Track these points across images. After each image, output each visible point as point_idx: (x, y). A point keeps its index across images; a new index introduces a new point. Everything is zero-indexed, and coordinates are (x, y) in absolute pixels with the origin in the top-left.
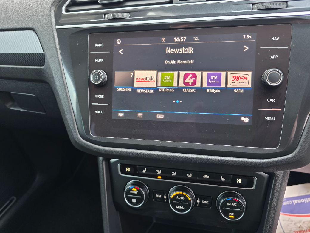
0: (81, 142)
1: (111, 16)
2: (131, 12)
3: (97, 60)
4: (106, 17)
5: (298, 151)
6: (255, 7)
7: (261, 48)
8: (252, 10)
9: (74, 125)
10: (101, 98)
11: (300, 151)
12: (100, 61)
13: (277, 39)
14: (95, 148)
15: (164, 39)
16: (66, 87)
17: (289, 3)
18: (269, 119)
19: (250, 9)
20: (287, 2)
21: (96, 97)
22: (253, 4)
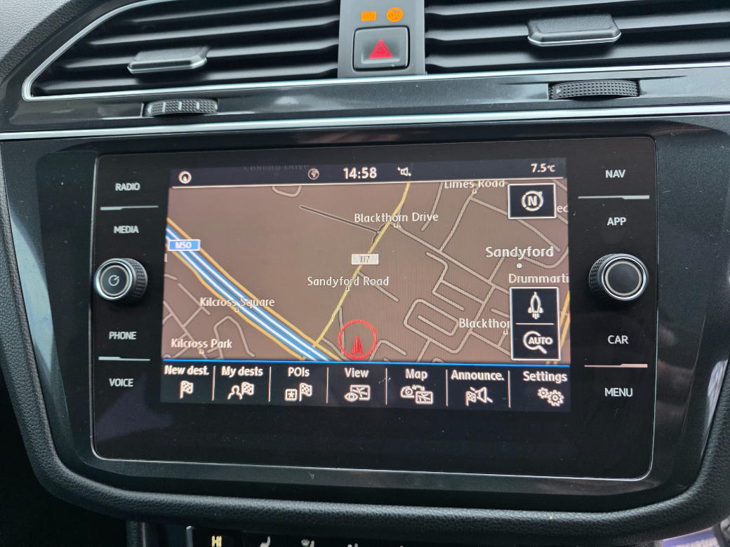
1: (164, 107)
2: (220, 98)
3: (119, 229)
4: (150, 109)
5: (704, 485)
6: (558, 91)
7: (580, 197)
8: (550, 98)
10: (128, 341)
11: (708, 484)
12: (127, 232)
13: (620, 174)
14: (104, 495)
15: (317, 171)
17: (641, 82)
18: (617, 394)
19: (545, 97)
20: (636, 81)
21: (113, 337)
22: (551, 84)
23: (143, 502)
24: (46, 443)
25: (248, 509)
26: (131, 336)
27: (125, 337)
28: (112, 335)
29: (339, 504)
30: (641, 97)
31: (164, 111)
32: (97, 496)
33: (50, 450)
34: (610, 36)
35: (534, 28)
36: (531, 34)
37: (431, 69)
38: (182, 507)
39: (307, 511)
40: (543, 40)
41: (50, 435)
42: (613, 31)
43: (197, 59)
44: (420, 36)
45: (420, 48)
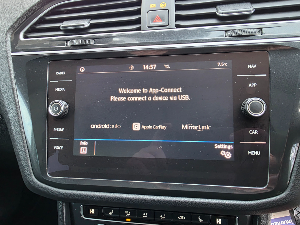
0: (35, 184)
2: (95, 39)
3: (57, 89)
4: (69, 43)
6: (229, 34)
7: (237, 76)
8: (226, 37)
9: (28, 164)
12: (60, 90)
13: (254, 66)
14: (52, 191)
18: (253, 154)
20: (261, 29)
22: (226, 31)
24: (30, 171)
27: (60, 130)
28: (55, 129)
30: (263, 35)
31: (74, 44)
35: (219, 9)
36: (217, 11)
37: (177, 26)
40: (223, 13)
42: (251, 9)
43: (86, 24)
44: (173, 13)
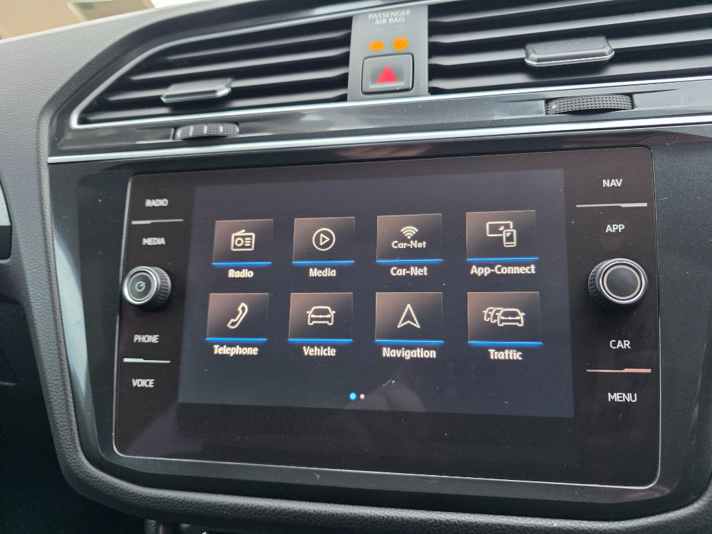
0: (85, 472)
1: (191, 131)
2: (241, 122)
3: (148, 241)
4: (179, 133)
6: (554, 107)
8: (547, 114)
10: (151, 344)
12: (155, 244)
13: (616, 183)
16: (59, 314)
17: (635, 96)
18: (620, 399)
19: (541, 113)
20: (630, 95)
21: (137, 340)
22: (548, 101)
23: (157, 498)
24: (73, 439)
25: (255, 508)
26: (153, 339)
27: (148, 341)
28: (137, 338)
29: (343, 506)
30: (635, 109)
31: (191, 134)
32: (116, 491)
33: (76, 447)
34: (603, 54)
35: (530, 51)
36: (527, 56)
37: (434, 91)
38: (194, 505)
39: (312, 511)
40: (539, 60)
41: (76, 432)
42: (606, 50)
43: (222, 89)
44: (423, 62)
45: (423, 72)
